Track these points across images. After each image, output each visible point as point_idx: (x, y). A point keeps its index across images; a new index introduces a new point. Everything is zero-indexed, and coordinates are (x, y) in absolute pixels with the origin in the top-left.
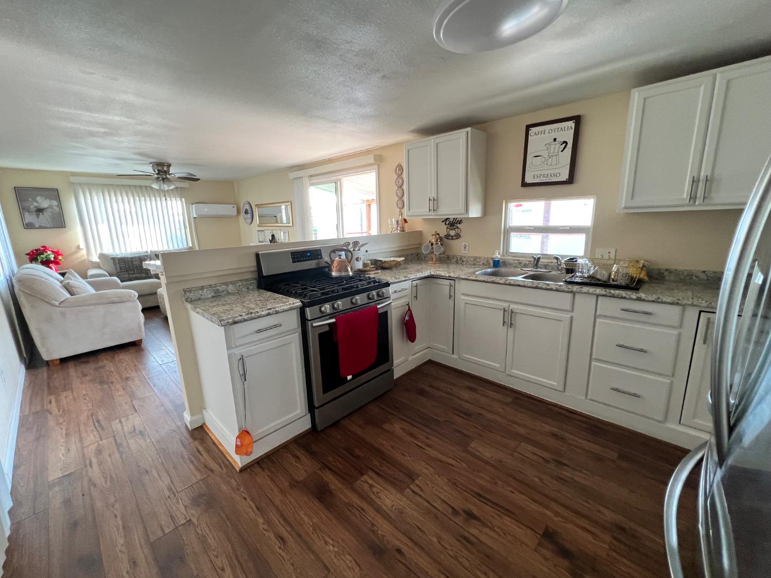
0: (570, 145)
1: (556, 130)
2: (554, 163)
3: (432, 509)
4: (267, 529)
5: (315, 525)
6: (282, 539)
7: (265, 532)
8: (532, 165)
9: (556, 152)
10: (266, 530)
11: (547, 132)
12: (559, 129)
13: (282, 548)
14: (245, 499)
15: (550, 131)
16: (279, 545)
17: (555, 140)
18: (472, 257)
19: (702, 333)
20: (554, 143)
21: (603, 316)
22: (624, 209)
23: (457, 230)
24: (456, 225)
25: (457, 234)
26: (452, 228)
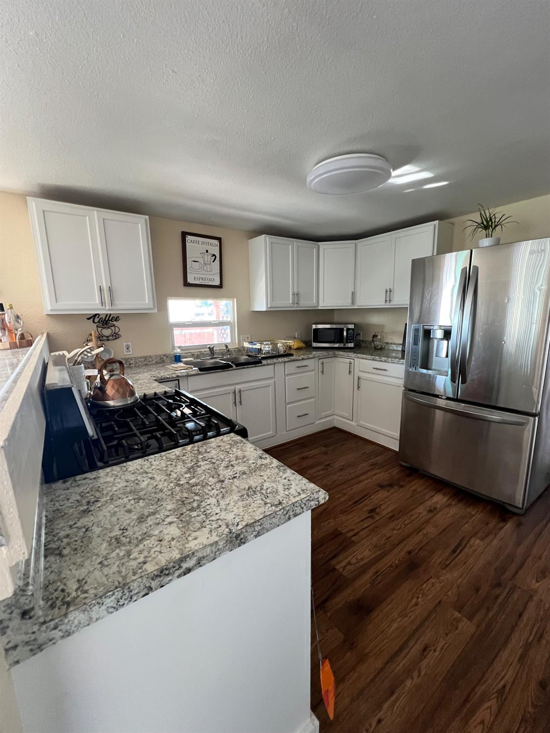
0: (218, 258)
1: (207, 244)
2: (209, 270)
3: (370, 528)
4: (417, 670)
5: (400, 615)
6: (425, 649)
7: (422, 673)
8: (192, 269)
9: (209, 261)
10: (420, 672)
11: (200, 243)
12: (209, 244)
13: (433, 648)
14: (379, 721)
15: (203, 243)
16: (432, 652)
17: (207, 251)
18: (141, 358)
19: (321, 370)
20: (206, 254)
21: (287, 375)
22: (270, 308)
23: (113, 328)
24: (111, 322)
25: (115, 333)
26: (105, 326)
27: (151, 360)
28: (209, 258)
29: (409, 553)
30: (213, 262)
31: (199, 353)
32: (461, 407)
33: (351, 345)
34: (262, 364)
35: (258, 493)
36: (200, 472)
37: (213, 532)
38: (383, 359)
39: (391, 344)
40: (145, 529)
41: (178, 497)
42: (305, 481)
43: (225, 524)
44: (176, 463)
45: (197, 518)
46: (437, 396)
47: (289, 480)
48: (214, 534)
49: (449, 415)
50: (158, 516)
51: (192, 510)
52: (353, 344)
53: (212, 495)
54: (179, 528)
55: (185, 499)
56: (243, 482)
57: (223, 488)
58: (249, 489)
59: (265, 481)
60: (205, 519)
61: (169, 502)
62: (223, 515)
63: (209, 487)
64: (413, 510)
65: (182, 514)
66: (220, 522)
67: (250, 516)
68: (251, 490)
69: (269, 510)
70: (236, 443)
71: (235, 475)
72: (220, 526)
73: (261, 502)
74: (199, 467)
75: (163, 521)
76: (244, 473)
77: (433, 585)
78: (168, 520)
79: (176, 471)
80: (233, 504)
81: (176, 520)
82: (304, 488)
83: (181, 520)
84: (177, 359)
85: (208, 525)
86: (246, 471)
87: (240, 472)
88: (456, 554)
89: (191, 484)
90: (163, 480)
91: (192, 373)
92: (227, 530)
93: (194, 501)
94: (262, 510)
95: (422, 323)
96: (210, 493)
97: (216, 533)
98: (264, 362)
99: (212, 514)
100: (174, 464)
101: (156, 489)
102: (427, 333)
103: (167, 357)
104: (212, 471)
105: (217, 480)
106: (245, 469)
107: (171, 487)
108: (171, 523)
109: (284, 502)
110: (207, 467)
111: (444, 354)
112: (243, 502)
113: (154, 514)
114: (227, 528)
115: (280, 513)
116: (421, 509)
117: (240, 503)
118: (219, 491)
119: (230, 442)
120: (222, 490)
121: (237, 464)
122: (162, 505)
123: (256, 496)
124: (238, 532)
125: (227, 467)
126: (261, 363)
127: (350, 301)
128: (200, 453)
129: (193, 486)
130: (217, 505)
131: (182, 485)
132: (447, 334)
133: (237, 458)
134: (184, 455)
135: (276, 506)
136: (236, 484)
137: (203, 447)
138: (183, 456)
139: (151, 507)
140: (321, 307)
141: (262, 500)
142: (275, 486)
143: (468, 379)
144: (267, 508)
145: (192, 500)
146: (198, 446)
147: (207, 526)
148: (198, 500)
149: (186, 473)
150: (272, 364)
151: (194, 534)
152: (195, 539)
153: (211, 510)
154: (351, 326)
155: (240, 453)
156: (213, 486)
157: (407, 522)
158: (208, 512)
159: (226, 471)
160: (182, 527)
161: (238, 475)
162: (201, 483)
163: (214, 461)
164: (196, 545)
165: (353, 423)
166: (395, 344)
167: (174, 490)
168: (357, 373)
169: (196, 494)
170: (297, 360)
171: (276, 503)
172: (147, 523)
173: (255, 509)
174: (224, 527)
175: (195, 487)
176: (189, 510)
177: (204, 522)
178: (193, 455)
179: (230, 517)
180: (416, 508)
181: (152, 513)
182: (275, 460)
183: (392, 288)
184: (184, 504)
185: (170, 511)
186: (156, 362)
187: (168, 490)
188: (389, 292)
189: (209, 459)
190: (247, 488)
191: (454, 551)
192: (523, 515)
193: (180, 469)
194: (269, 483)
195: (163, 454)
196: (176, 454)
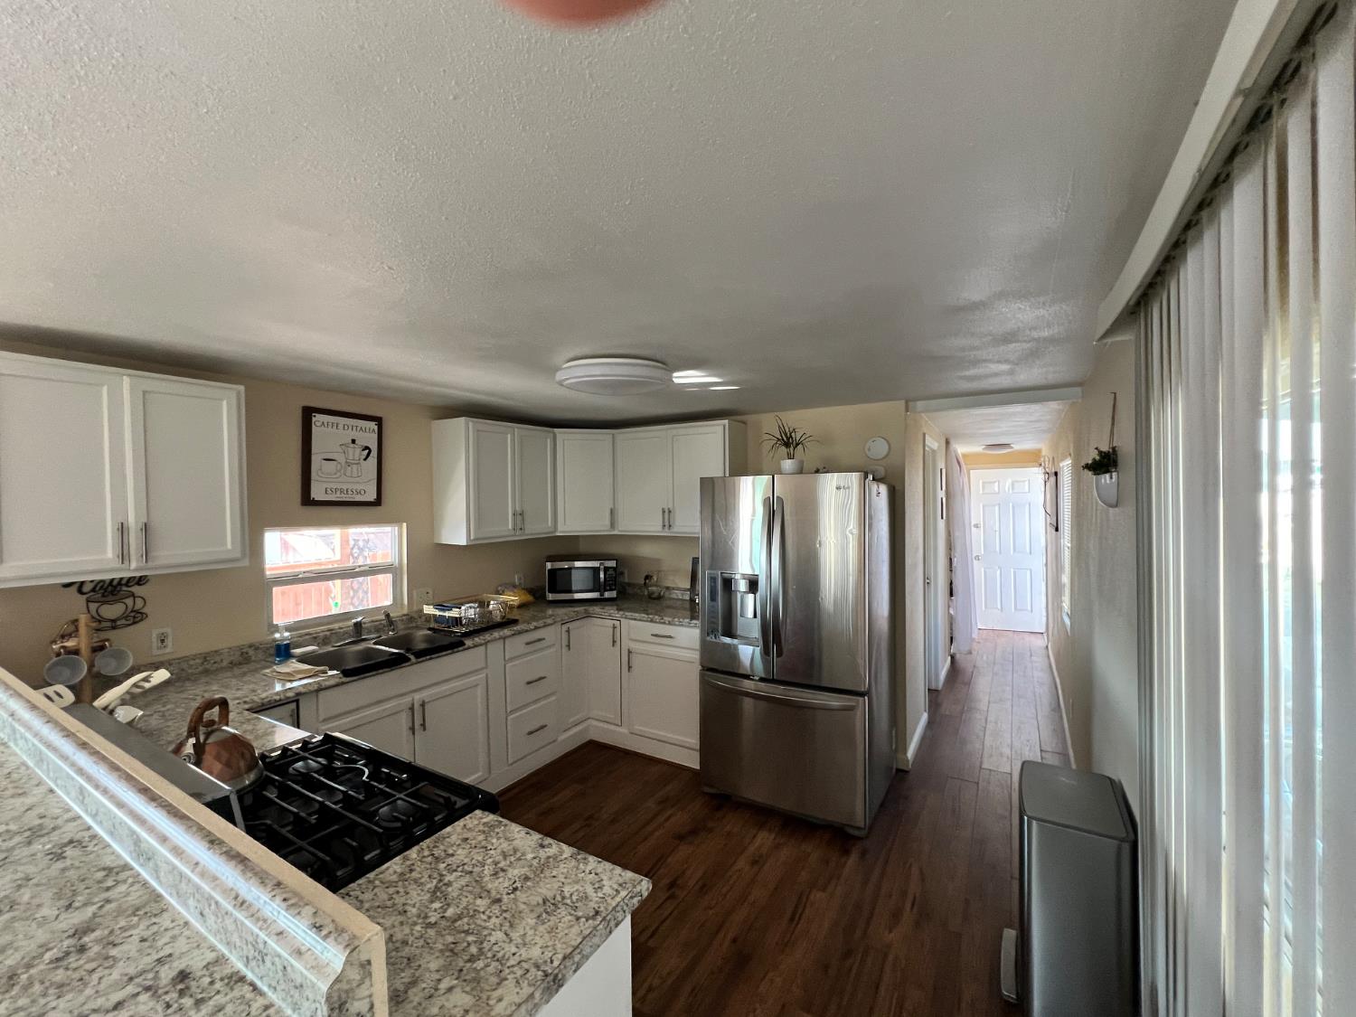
0: (374, 453)
1: (354, 428)
2: (355, 474)
8: (322, 473)
9: (357, 458)
11: (341, 426)
12: (359, 429)
15: (346, 427)
17: (353, 441)
18: (194, 657)
19: (565, 643)
20: (352, 445)
21: (511, 659)
22: (474, 540)
23: (129, 601)
24: (125, 588)
25: (132, 611)
26: (110, 598)
27: (218, 659)
28: (357, 453)
29: (734, 940)
30: (365, 460)
31: (328, 633)
32: (778, 691)
33: (613, 594)
34: (466, 646)
35: (560, 905)
36: (455, 894)
37: (521, 982)
38: (667, 619)
39: (673, 589)
40: (414, 1011)
41: (440, 946)
42: (618, 870)
43: (532, 966)
44: (405, 887)
45: (488, 969)
46: (747, 677)
47: (596, 874)
48: (525, 984)
49: (762, 704)
50: (424, 985)
51: (472, 959)
52: (615, 592)
53: (492, 927)
54: (467, 993)
55: (453, 946)
56: (531, 894)
57: (506, 911)
58: (544, 903)
59: (563, 883)
60: (500, 967)
61: (428, 958)
62: (524, 953)
63: (482, 916)
64: (732, 865)
65: (461, 970)
66: (525, 965)
67: (564, 943)
68: (548, 904)
69: (586, 926)
70: (491, 827)
71: (514, 886)
72: (528, 971)
73: (570, 918)
74: (449, 884)
75: (436, 989)
76: (527, 878)
77: (772, 981)
78: (443, 986)
79: (413, 902)
80: (531, 932)
81: (456, 982)
82: (621, 881)
83: (465, 980)
84: (283, 652)
85: (509, 974)
86: (528, 874)
87: (519, 878)
88: (795, 922)
89: (450, 918)
90: (396, 923)
91: (328, 683)
92: (540, 973)
93: (469, 944)
94: (575, 930)
95: (720, 569)
96: (488, 924)
97: (526, 982)
98: (468, 642)
99: (507, 957)
100: (401, 890)
101: (393, 942)
102: (728, 583)
103: (257, 649)
104: (474, 887)
105: (489, 901)
106: (525, 870)
107: (419, 931)
108: (450, 989)
109: (602, 909)
110: (463, 882)
111: (750, 614)
112: (546, 926)
113: (414, 983)
114: (539, 970)
115: (601, 926)
116: (742, 863)
117: (541, 928)
118: (501, 917)
119: (481, 828)
120: (504, 915)
121: (509, 866)
122: (420, 966)
123: (559, 911)
124: (556, 972)
125: (496, 874)
126: (464, 644)
127: (607, 522)
128: (437, 859)
129: (456, 921)
130: (508, 941)
131: (436, 923)
132: (753, 585)
133: (505, 856)
134: (411, 871)
135: (593, 917)
136: (521, 900)
137: (437, 847)
138: (411, 873)
139: (403, 975)
140: (561, 532)
141: (571, 915)
142: (581, 889)
143: (785, 650)
144: (581, 924)
145: (465, 944)
146: (428, 847)
147: (509, 977)
148: (475, 942)
149: (432, 902)
150: (481, 645)
151: (496, 994)
152: (500, 1000)
153: (502, 952)
154: (612, 564)
155: (505, 846)
156: (487, 913)
157: (725, 890)
158: (500, 955)
159: (497, 882)
160: (472, 989)
161: (518, 885)
162: (465, 911)
163: (470, 869)
164: (506, 1009)
165: (623, 730)
166: (678, 589)
167: (427, 936)
168: (627, 644)
169: (467, 932)
170: (527, 631)
171: (591, 914)
172: (412, 1002)
173: (566, 931)
174: (533, 970)
175: (459, 922)
176: (469, 961)
177: (501, 972)
178: (428, 866)
179: (535, 952)
180: (735, 862)
181: (409, 983)
182: (564, 847)
183: (671, 506)
184: (456, 954)
185: (438, 971)
186: (231, 663)
187: (416, 938)
188: (667, 514)
189: (458, 867)
190: (541, 901)
191: (792, 919)
192: (867, 837)
193: (417, 897)
194: (570, 887)
195: (371, 875)
196: (395, 872)
